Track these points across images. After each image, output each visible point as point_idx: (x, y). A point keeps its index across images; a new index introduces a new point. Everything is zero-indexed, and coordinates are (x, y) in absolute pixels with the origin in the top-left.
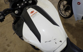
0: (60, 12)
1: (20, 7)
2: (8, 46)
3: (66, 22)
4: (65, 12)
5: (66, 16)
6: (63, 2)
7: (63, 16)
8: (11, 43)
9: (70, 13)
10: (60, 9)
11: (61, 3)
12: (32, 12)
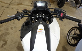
0: (68, 35)
1: (37, 17)
2: (12, 28)
3: (66, 47)
4: (72, 38)
5: (71, 42)
6: (77, 30)
7: (68, 40)
8: (15, 27)
9: (75, 43)
10: (70, 33)
11: (74, 29)
12: (41, 29)
